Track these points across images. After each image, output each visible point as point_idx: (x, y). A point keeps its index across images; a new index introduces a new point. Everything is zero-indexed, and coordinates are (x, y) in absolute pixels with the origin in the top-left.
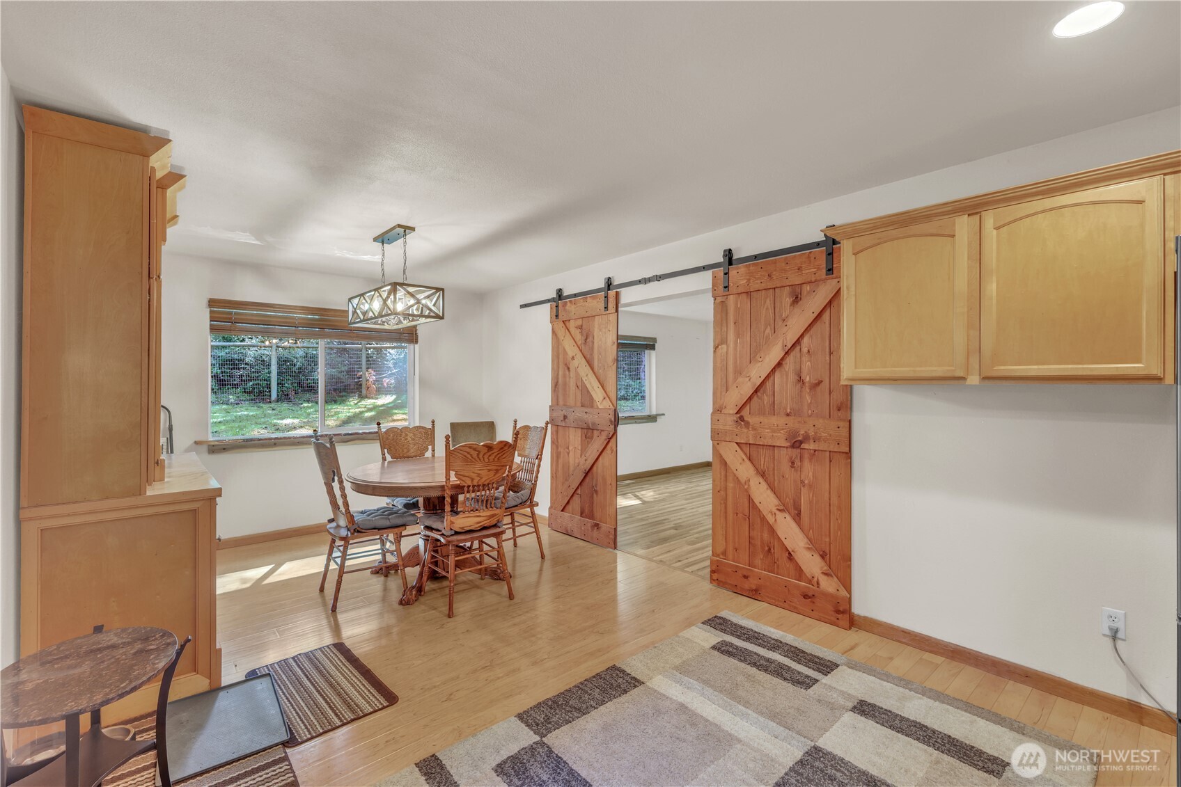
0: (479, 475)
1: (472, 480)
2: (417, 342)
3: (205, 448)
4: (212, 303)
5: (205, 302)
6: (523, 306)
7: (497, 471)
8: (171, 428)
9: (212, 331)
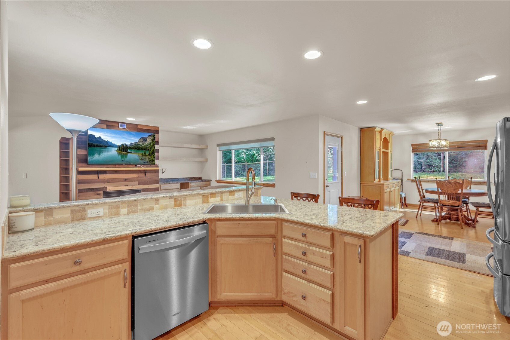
1: (445, 191)
2: (487, 149)
3: (410, 181)
4: (412, 145)
8: (402, 175)
9: (412, 152)
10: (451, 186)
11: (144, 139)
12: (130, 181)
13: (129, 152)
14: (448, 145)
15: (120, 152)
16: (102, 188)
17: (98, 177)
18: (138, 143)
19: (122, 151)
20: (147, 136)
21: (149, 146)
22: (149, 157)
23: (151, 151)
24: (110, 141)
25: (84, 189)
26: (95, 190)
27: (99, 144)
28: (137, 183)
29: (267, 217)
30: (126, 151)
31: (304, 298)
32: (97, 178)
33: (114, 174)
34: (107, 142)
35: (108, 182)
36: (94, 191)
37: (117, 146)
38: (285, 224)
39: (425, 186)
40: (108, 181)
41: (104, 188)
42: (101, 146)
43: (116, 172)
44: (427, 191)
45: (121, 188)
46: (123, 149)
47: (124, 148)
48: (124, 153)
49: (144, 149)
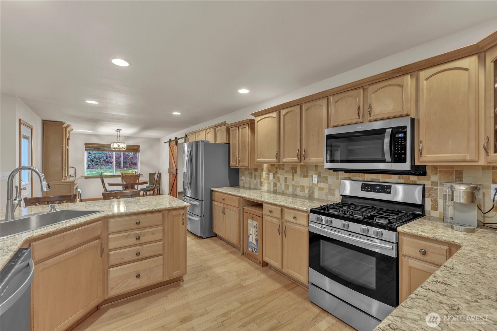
0: (130, 182)
1: (128, 182)
2: (139, 152)
3: (84, 177)
4: (86, 144)
5: (84, 144)
6: (164, 143)
7: (134, 181)
8: (76, 172)
9: (86, 150)
10: (132, 178)
14: (125, 148)
29: (95, 219)
31: (138, 276)
38: (111, 220)
39: (107, 181)
44: (110, 185)
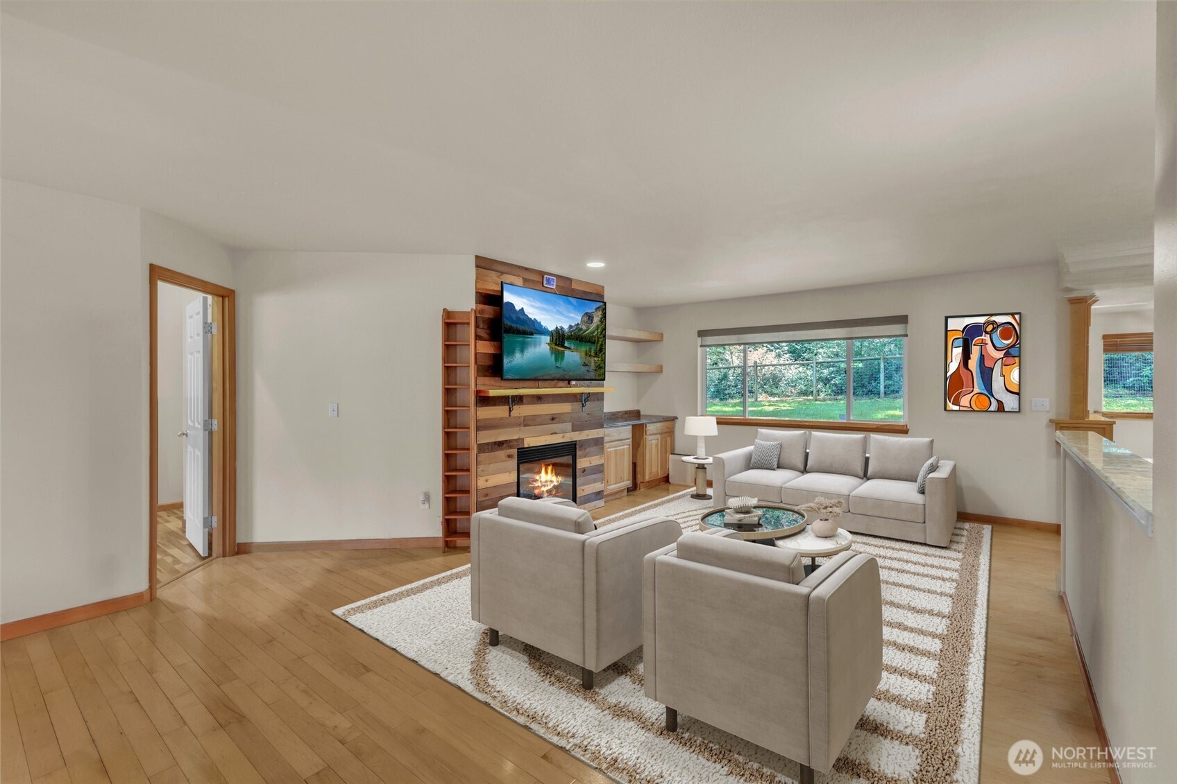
11: (589, 317)
12: (559, 423)
13: (566, 348)
15: (553, 346)
16: (515, 440)
17: (510, 414)
18: (580, 327)
19: (556, 345)
20: (594, 311)
21: (596, 333)
22: (595, 359)
23: (599, 345)
24: (539, 321)
25: (488, 444)
26: (505, 445)
27: (521, 328)
28: (568, 426)
30: (563, 346)
32: (507, 414)
33: (534, 403)
34: (534, 322)
35: (525, 426)
36: (503, 450)
37: (549, 331)
40: (527, 422)
41: (519, 439)
42: (524, 333)
43: (539, 399)
45: (546, 440)
46: (559, 338)
47: (560, 336)
48: (559, 348)
49: (589, 341)
